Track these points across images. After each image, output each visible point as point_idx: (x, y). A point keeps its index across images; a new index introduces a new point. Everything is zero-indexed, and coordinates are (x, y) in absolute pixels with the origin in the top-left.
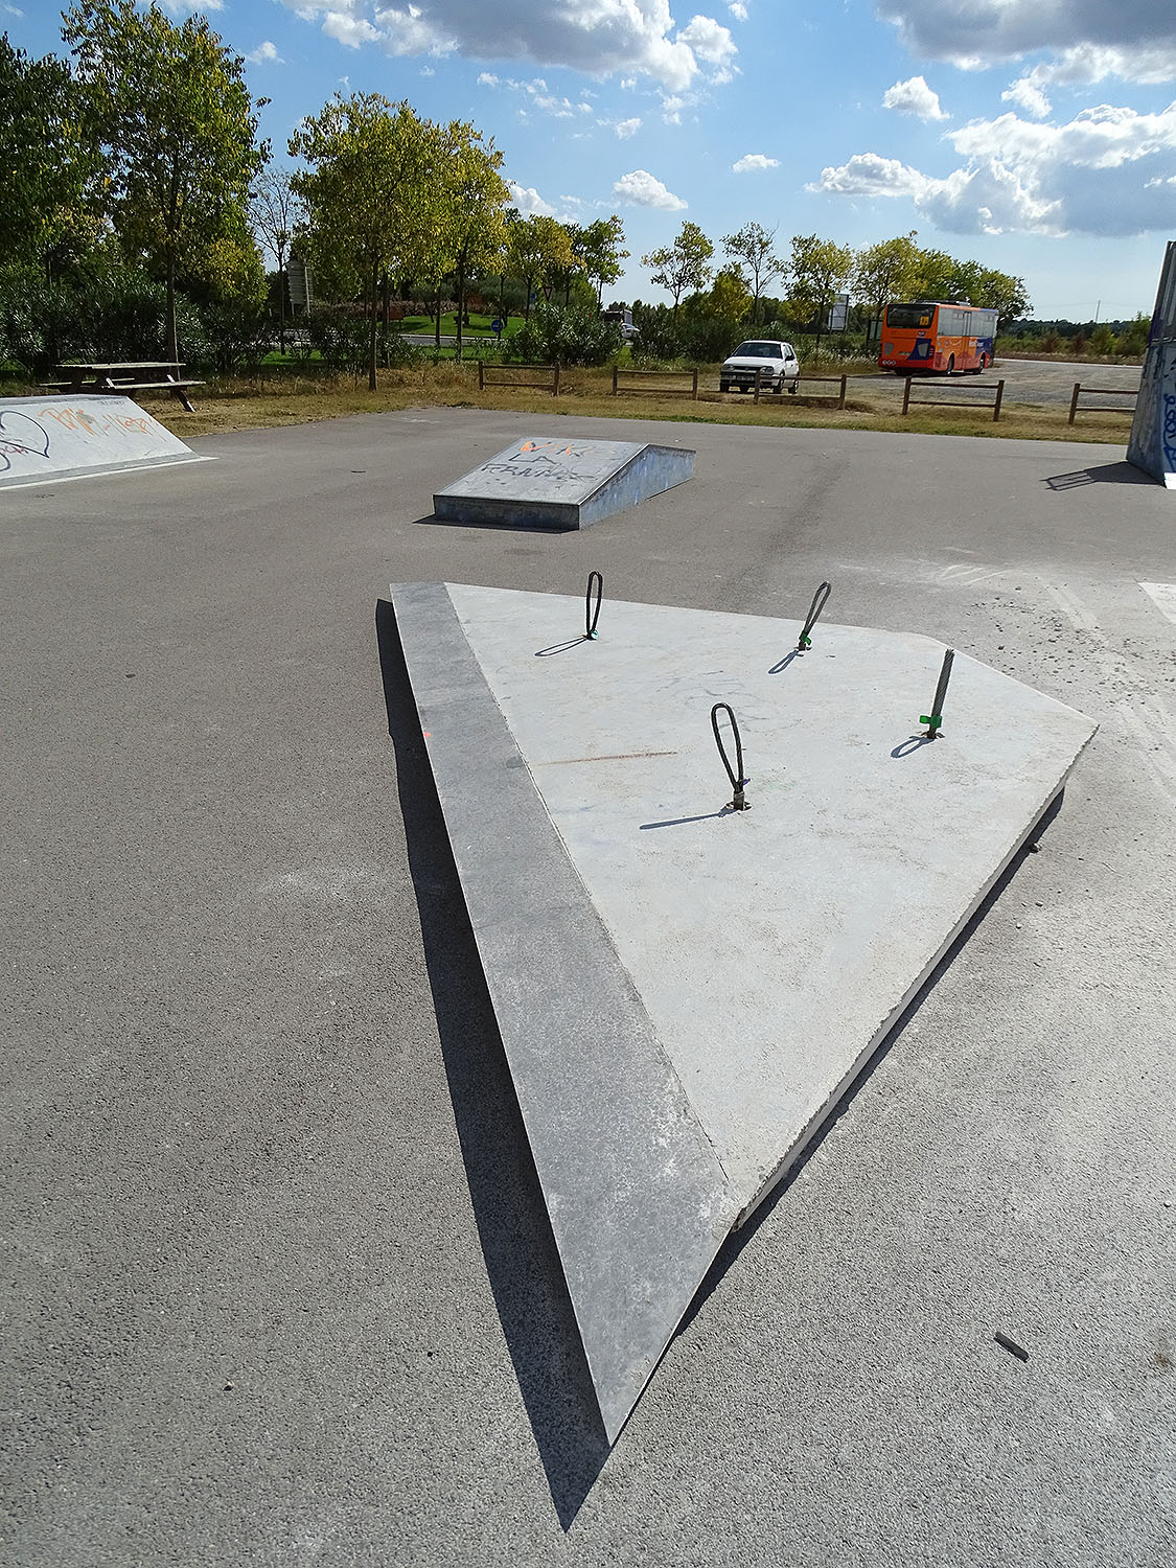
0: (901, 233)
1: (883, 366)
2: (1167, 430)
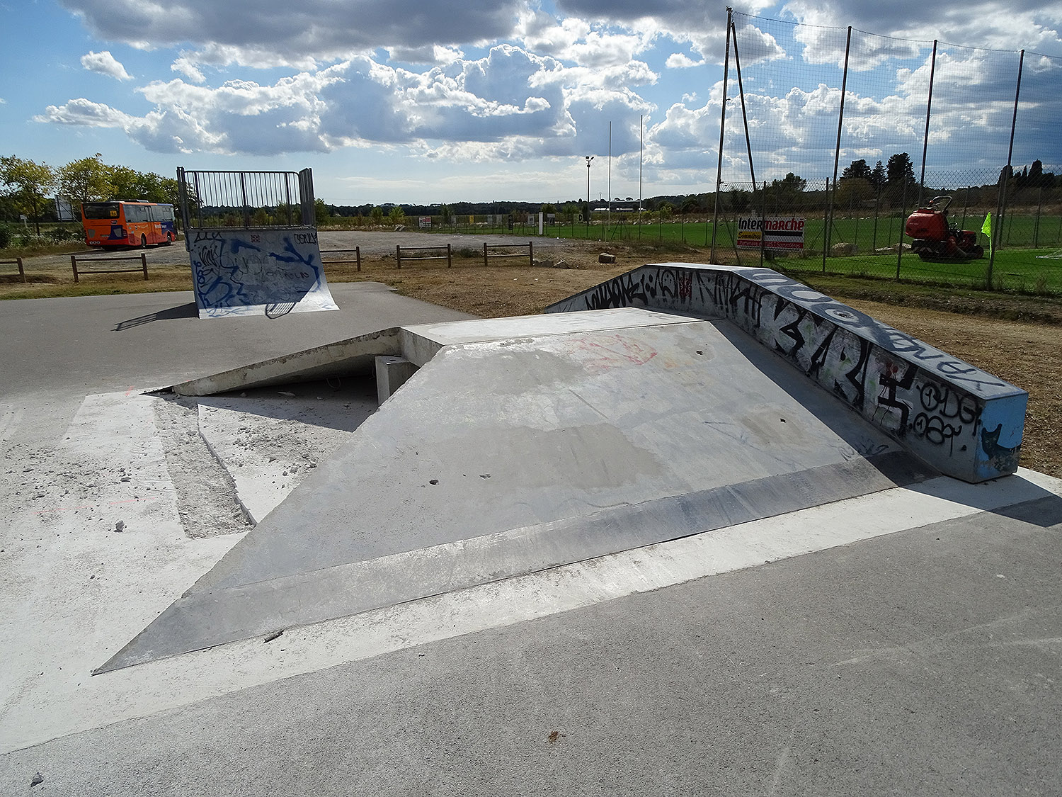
0: (91, 155)
2: (199, 282)
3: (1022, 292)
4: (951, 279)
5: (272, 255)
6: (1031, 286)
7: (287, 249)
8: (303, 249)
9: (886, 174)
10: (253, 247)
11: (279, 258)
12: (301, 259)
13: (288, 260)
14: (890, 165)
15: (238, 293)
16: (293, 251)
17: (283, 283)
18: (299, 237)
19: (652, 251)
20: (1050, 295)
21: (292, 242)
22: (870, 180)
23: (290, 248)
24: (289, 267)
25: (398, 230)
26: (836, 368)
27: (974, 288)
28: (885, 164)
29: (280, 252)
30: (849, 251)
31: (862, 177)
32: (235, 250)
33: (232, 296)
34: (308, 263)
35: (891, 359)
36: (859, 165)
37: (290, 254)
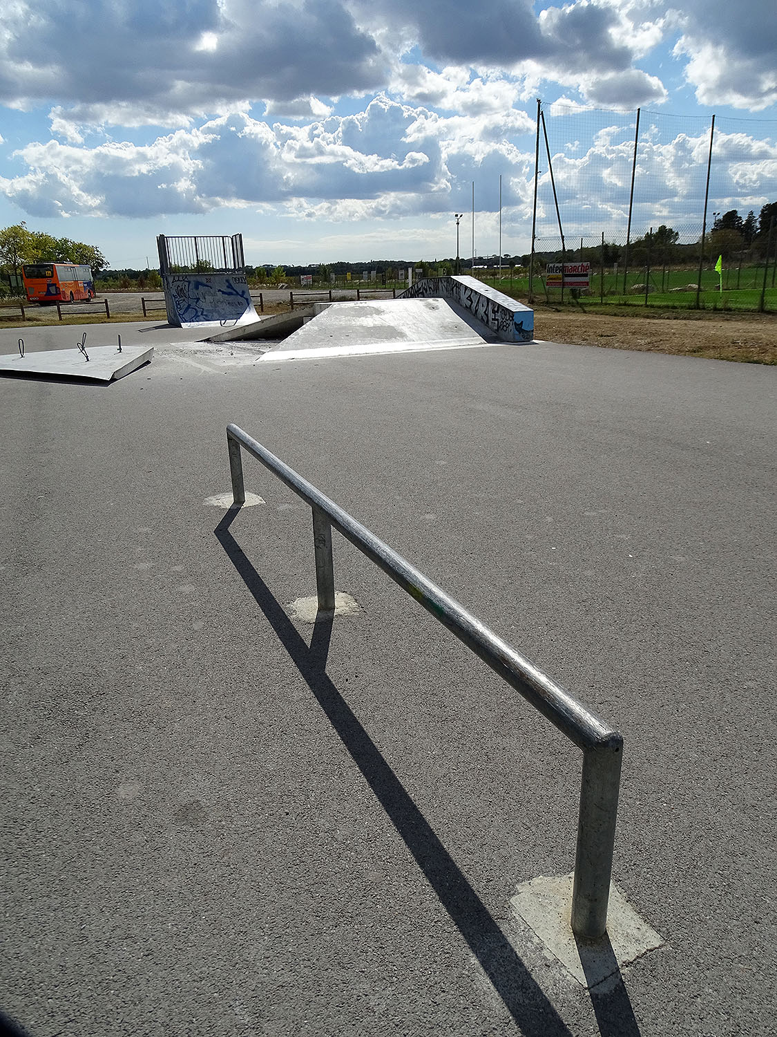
1: (31, 301)
2: (177, 308)
5: (219, 290)
7: (228, 287)
8: (238, 287)
9: (758, 225)
10: (208, 286)
11: (223, 293)
12: (237, 293)
13: (230, 294)
14: (763, 215)
15: (202, 314)
16: (233, 289)
17: (228, 309)
18: (235, 279)
21: (231, 282)
22: (742, 230)
23: (230, 286)
24: (231, 298)
25: (281, 288)
26: (481, 311)
29: (224, 289)
31: (733, 228)
32: (197, 288)
33: (199, 316)
34: (242, 296)
36: (731, 216)
37: (230, 290)
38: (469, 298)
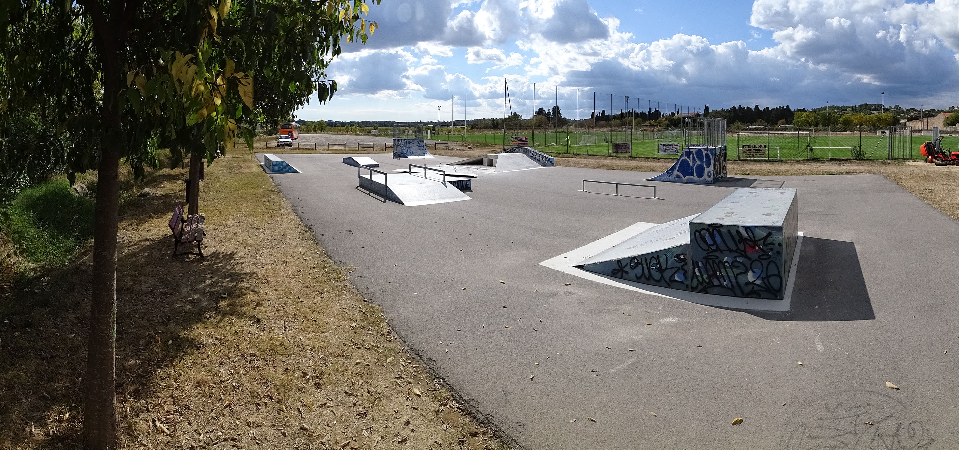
3: (574, 154)
4: (560, 152)
6: (575, 153)
8: (422, 144)
9: (552, 114)
10: (413, 143)
11: (417, 146)
12: (421, 146)
13: (419, 146)
14: (553, 110)
15: (412, 153)
19: (479, 146)
20: (578, 154)
22: (546, 116)
23: (419, 143)
24: (420, 148)
26: (537, 157)
27: (565, 153)
28: (551, 110)
29: (417, 144)
30: (539, 145)
31: (542, 115)
32: (409, 144)
34: (423, 147)
35: (542, 156)
36: (541, 111)
37: (419, 145)
38: (532, 154)
